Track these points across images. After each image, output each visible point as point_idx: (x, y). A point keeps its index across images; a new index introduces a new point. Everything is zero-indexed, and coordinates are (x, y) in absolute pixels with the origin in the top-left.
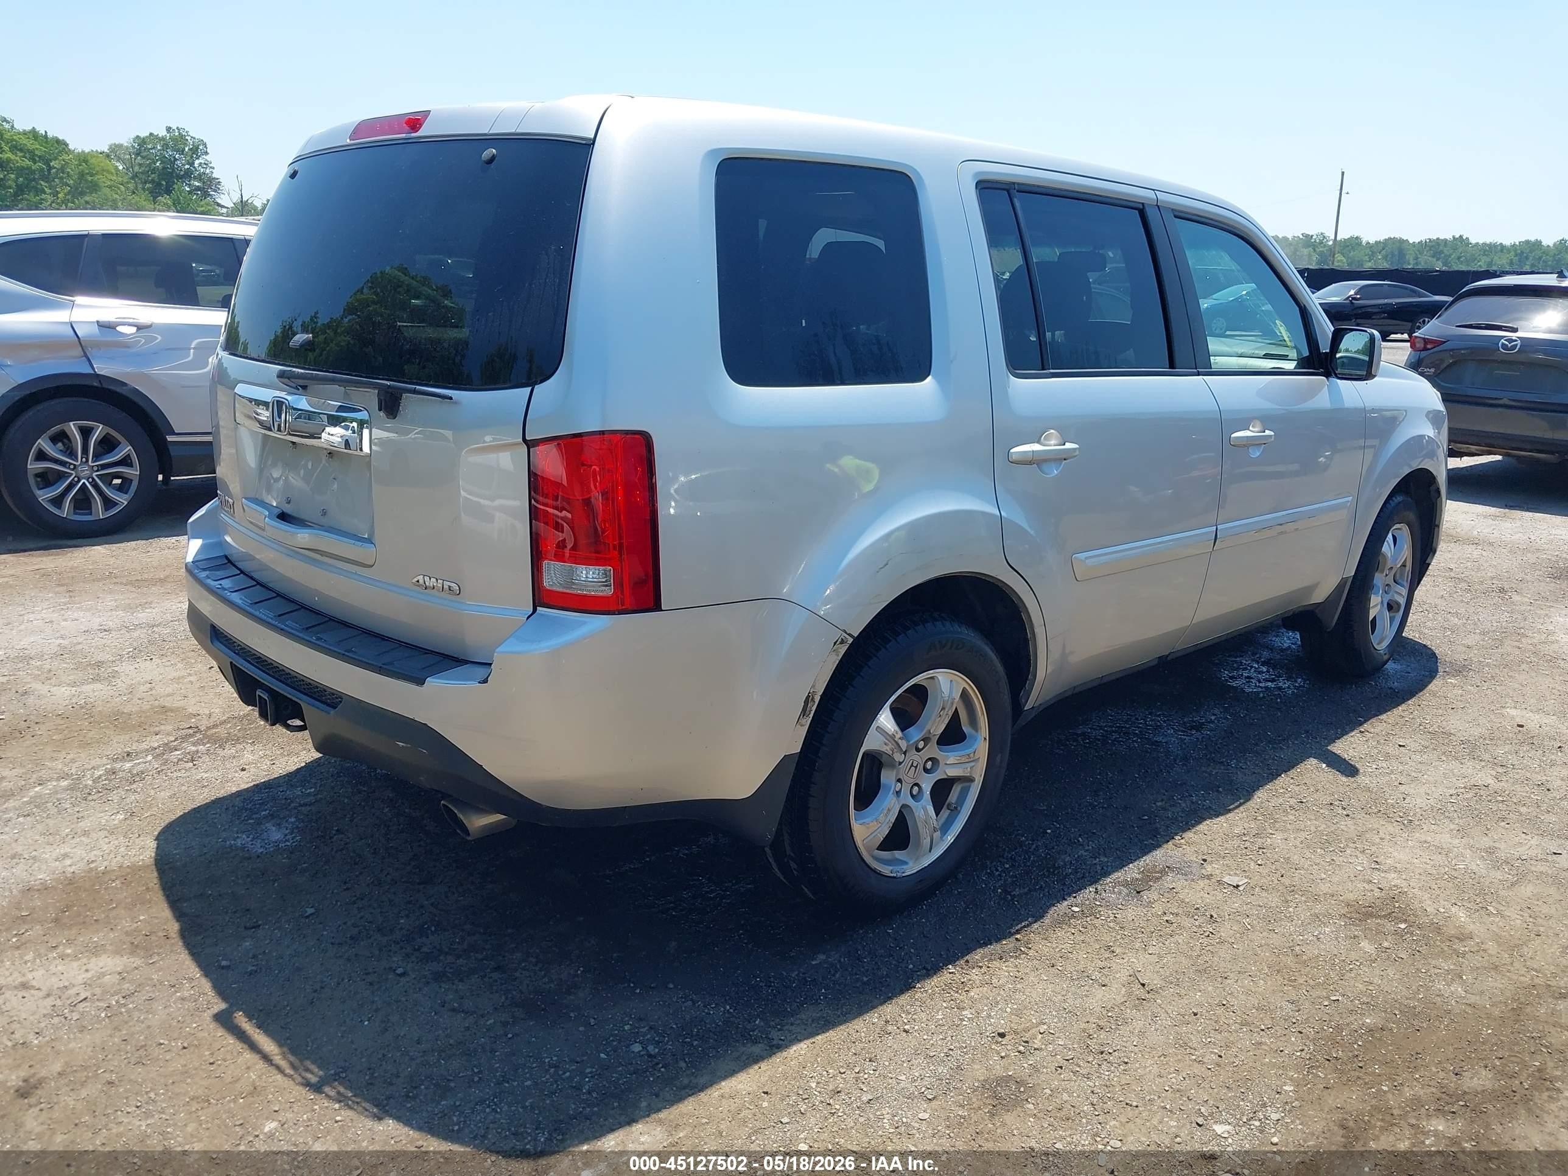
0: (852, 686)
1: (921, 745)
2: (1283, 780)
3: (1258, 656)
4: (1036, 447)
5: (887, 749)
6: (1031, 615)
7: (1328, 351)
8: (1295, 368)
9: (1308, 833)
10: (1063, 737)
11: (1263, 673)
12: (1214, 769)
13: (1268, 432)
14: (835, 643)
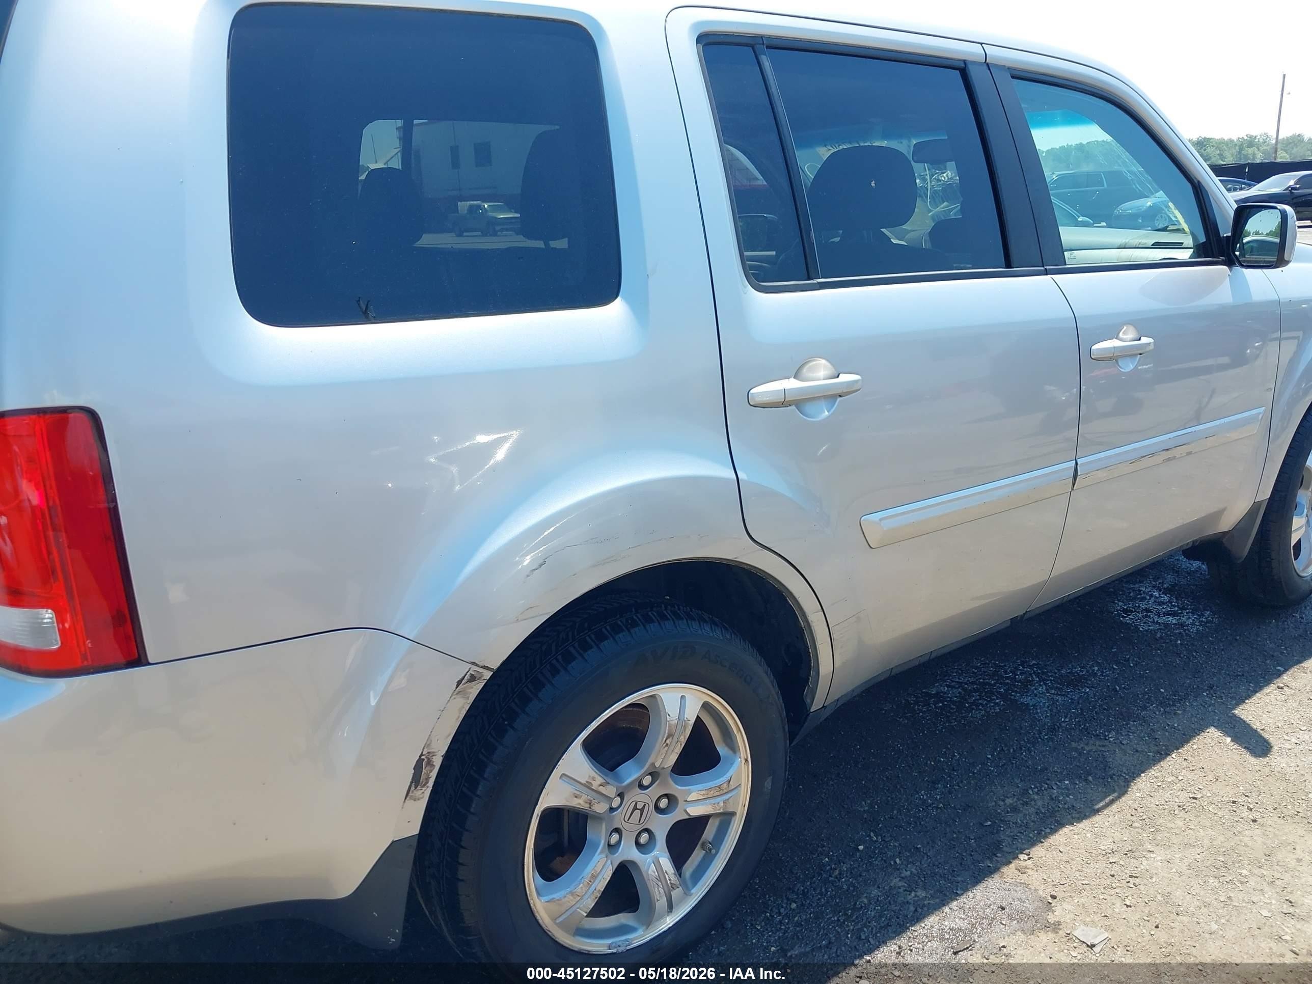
0: (513, 728)
1: (647, 781)
2: (1173, 761)
3: (1160, 581)
4: (791, 384)
5: (579, 803)
6: (799, 600)
7: (1229, 234)
8: (1190, 258)
9: (1199, 851)
10: (912, 700)
11: (1164, 603)
12: (1087, 744)
13: (1144, 340)
14: (459, 683)
